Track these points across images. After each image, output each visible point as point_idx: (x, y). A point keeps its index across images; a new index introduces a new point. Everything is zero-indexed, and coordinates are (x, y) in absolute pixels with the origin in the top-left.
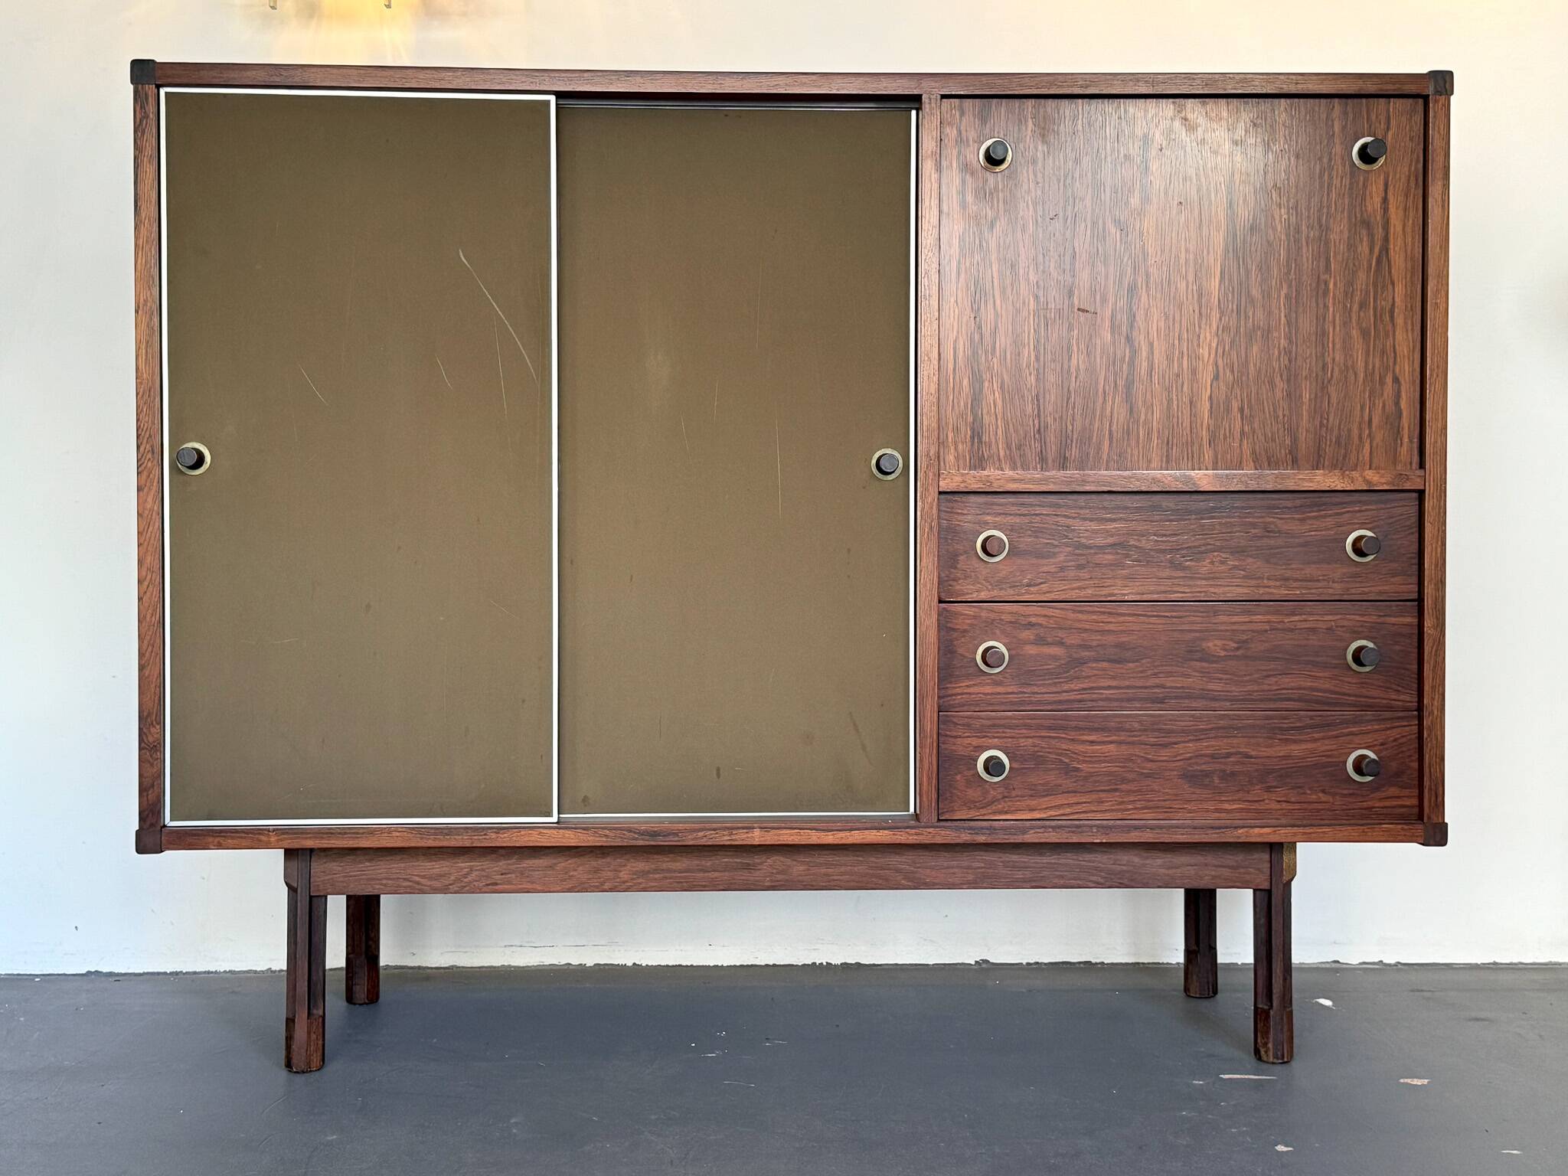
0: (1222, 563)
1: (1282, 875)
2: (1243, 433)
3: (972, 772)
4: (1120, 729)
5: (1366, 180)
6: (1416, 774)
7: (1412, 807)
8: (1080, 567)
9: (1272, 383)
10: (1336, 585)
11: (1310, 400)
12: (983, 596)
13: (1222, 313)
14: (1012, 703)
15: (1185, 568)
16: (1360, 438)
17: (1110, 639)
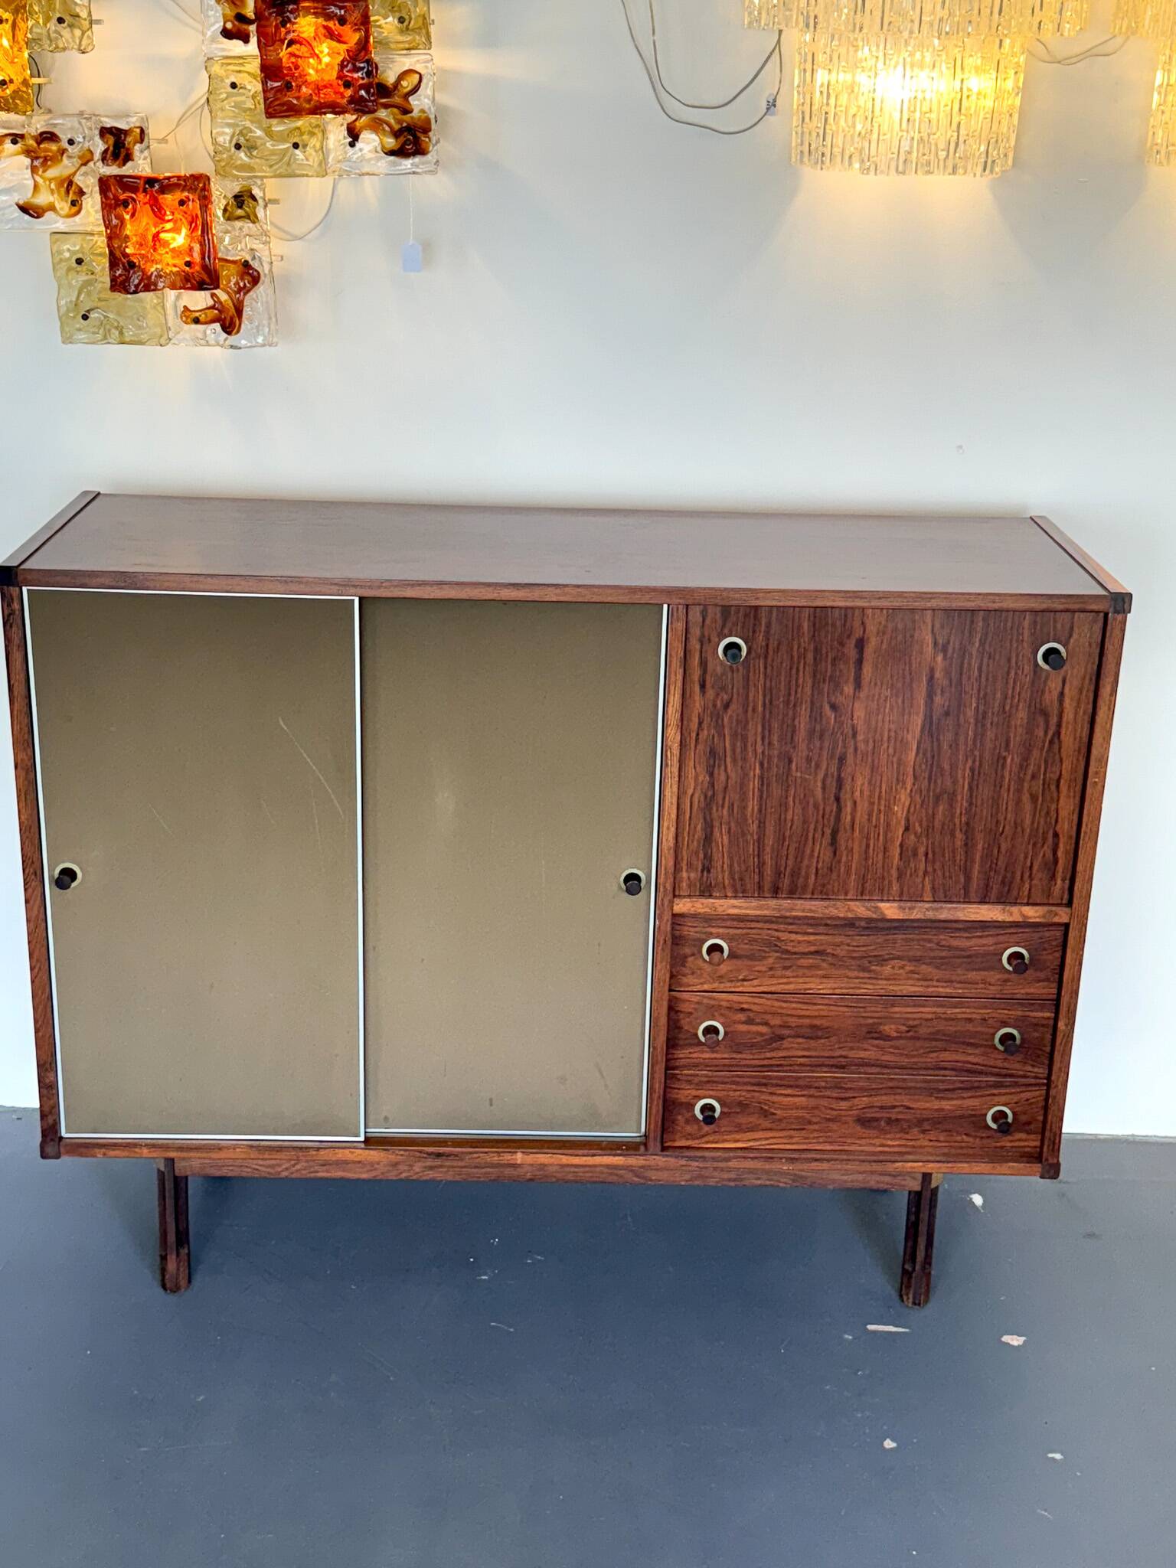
0: (902, 968)
1: (930, 1183)
2: (926, 872)
3: (690, 1114)
4: (810, 1087)
5: (1047, 678)
6: (1041, 1125)
7: (1036, 1147)
8: (785, 968)
9: (953, 835)
10: (992, 988)
11: (983, 849)
12: (706, 987)
13: (915, 777)
14: (724, 1065)
15: (870, 971)
16: (1022, 877)
17: (807, 1021)
